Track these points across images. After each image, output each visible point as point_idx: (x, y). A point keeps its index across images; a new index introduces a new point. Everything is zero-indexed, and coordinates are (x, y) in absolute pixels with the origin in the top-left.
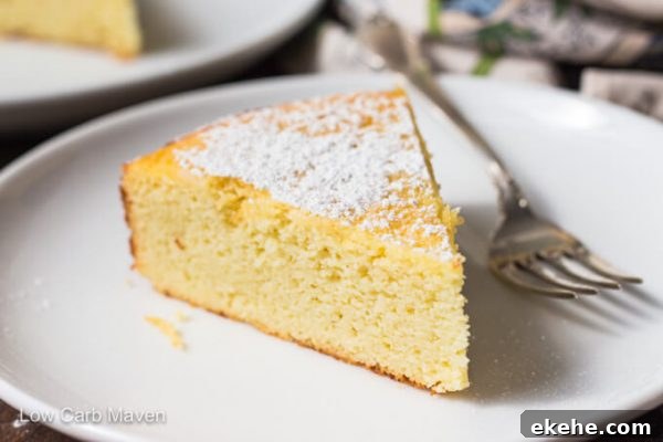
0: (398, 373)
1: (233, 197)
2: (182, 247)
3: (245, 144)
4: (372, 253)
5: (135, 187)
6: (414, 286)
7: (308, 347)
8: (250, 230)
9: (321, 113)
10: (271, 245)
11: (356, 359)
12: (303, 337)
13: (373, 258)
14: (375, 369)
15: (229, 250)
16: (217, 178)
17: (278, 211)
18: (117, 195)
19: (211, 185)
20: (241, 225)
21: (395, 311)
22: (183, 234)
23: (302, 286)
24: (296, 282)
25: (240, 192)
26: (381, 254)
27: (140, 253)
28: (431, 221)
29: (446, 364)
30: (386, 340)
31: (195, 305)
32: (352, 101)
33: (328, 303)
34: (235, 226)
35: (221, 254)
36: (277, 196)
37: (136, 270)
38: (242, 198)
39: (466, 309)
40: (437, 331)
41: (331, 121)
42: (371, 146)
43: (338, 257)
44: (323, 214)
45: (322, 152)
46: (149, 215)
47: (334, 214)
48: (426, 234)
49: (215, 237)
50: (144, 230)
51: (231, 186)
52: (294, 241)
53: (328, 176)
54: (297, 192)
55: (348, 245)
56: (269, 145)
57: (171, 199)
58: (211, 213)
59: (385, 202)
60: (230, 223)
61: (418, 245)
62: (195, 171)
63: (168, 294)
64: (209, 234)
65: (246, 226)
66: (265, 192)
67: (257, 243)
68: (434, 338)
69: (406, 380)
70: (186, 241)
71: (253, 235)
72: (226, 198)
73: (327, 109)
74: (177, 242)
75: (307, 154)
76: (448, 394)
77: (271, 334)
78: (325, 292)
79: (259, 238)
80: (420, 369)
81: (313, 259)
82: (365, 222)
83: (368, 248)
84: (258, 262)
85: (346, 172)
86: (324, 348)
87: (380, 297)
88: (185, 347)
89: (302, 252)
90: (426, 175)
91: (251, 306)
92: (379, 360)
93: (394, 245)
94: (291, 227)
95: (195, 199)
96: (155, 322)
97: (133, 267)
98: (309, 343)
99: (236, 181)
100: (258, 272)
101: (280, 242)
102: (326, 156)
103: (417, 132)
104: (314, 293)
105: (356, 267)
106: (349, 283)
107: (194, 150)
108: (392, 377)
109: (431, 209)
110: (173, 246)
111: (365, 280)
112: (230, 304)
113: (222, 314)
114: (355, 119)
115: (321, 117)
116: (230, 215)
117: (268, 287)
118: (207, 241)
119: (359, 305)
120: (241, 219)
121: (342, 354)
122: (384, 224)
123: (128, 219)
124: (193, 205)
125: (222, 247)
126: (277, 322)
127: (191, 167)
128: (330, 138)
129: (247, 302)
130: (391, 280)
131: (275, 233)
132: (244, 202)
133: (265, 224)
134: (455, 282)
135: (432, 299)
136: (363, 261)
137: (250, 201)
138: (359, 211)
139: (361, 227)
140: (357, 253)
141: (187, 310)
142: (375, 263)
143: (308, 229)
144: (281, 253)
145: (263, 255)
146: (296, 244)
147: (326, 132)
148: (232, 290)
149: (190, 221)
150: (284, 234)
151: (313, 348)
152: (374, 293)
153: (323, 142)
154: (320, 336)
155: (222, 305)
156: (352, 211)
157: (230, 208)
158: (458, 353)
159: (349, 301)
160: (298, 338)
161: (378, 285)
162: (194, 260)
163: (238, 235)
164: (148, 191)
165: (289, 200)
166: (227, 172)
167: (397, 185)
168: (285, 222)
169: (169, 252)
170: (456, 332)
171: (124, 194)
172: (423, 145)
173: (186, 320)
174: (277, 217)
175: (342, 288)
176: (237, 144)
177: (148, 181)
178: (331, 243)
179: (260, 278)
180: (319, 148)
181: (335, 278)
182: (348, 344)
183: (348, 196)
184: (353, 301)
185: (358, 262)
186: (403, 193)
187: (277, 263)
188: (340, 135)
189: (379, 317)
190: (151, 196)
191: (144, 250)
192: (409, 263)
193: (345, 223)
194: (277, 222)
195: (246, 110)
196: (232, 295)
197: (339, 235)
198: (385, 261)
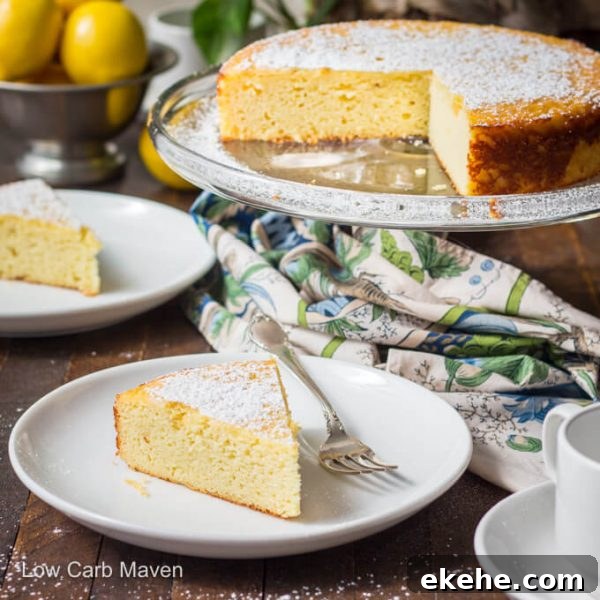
0: (263, 509)
1: (179, 413)
2: (148, 442)
3: (186, 386)
4: (253, 442)
5: (123, 407)
6: (274, 459)
7: (216, 496)
8: (187, 431)
9: (228, 371)
10: (198, 439)
11: (242, 502)
12: (213, 491)
13: (252, 445)
14: (251, 507)
15: (175, 443)
16: (171, 402)
17: (203, 421)
18: (112, 411)
19: (167, 406)
20: (182, 428)
21: (263, 473)
22: (149, 434)
23: (214, 461)
24: (211, 460)
25: (183, 411)
26: (257, 442)
27: (122, 446)
28: (284, 427)
29: (289, 501)
30: (259, 490)
31: (153, 476)
32: (245, 365)
33: (228, 470)
34: (178, 429)
35: (170, 445)
36: (203, 412)
37: (118, 457)
38: (183, 414)
39: (300, 471)
40: (285, 483)
41: (233, 375)
42: (254, 389)
43: (235, 445)
44: (228, 422)
46: (129, 423)
47: (233, 421)
48: (280, 434)
49: (167, 435)
50: (126, 432)
51: (178, 407)
52: (211, 437)
53: (231, 403)
54: (214, 410)
55: (240, 438)
56: (198, 387)
57: (143, 414)
58: (166, 422)
59: (260, 418)
60: (176, 428)
61: (276, 438)
62: (158, 399)
63: (137, 470)
64: (164, 434)
65: (185, 429)
66: (197, 410)
67: (190, 438)
68: (283, 487)
69: (268, 512)
70: (150, 438)
71: (188, 434)
72: (175, 413)
73: (231, 369)
74: (145, 438)
75: (219, 392)
76: (290, 519)
77: (195, 490)
78: (226, 464)
79: (191, 435)
80: (275, 505)
81: (220, 446)
82: (249, 426)
83: (251, 439)
84: (191, 449)
85: (240, 402)
86: (225, 496)
87: (256, 466)
88: (149, 495)
89: (215, 442)
90: (283, 405)
91: (185, 475)
92: (254, 501)
93: (264, 437)
94: (209, 429)
95: (157, 414)
96: (130, 482)
97: (117, 454)
98: (216, 494)
99: (181, 404)
100: (190, 454)
101: (203, 437)
102: (229, 393)
103: (280, 383)
104: (221, 465)
105: (244, 450)
106: (240, 459)
107: (157, 388)
108: (260, 510)
109: (284, 421)
110: (142, 441)
111: (248, 457)
112: (173, 474)
113: (168, 480)
114: (246, 375)
115: (227, 374)
116: (176, 423)
117: (196, 463)
118: (163, 438)
119: (244, 471)
120: (182, 425)
121: (234, 500)
122: (259, 427)
123: (116, 426)
124: (155, 418)
125: (170, 442)
126: (199, 483)
127: (156, 396)
128: (232, 384)
129: (183, 472)
130: (261, 456)
131: (201, 433)
132: (185, 417)
133: (195, 428)
134: (294, 457)
135: (282, 466)
136: (247, 447)
137: (189, 415)
138: (246, 421)
139: (247, 429)
140: (244, 443)
141: (148, 477)
142: (254, 447)
143: (219, 430)
144: (204, 443)
145: (193, 445)
147: (231, 381)
148: (174, 466)
149: (153, 426)
150: (206, 433)
151: (218, 497)
152: (253, 464)
153: (228, 386)
154: (222, 490)
155: (168, 474)
156: (242, 421)
157: (176, 419)
158: (295, 495)
159: (239, 470)
160: (210, 491)
161: (254, 459)
162: (154, 449)
163: (180, 434)
164: (130, 410)
165: (209, 415)
166: (176, 399)
167: (268, 410)
168: (207, 426)
169: (140, 445)
170: (294, 483)
171: (115, 411)
172: (283, 390)
173: (147, 482)
174: (203, 423)
175: (236, 462)
176: (180, 385)
177: (131, 404)
178: (230, 437)
179: (191, 458)
180: (225, 390)
181: (232, 457)
182: (238, 493)
183: (241, 413)
184: (241, 469)
185: (244, 447)
186: (271, 413)
187: (202, 449)
188: (238, 383)
189: (255, 477)
190: (131, 413)
191: (125, 443)
192: (271, 447)
193: (238, 427)
194: (202, 426)
195: (185, 369)
196: (174, 469)
197: (235, 433)
198: (257, 447)
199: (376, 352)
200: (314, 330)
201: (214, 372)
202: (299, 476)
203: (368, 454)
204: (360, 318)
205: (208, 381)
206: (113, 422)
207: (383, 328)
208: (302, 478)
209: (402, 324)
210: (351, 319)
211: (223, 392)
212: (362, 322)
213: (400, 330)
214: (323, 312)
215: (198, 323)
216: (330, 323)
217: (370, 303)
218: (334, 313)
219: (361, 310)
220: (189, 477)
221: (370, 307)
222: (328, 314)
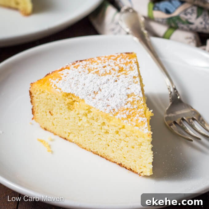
0: (128, 167)
1: (71, 100)
2: (52, 115)
3: (76, 79)
4: (120, 127)
5: (35, 92)
6: (135, 140)
7: (97, 154)
8: (77, 112)
9: (104, 65)
10: (84, 119)
11: (113, 160)
12: (95, 151)
13: (121, 128)
14: (120, 165)
15: (69, 118)
16: (66, 93)
17: (87, 108)
19: (63, 95)
20: (74, 110)
21: (127, 147)
22: (52, 110)
23: (95, 134)
24: (93, 132)
25: (74, 99)
26: (124, 127)
27: (35, 114)
28: (141, 116)
29: (145, 166)
30: (125, 156)
31: (55, 134)
32: (116, 59)
33: (104, 141)
34: (71, 110)
35: (66, 119)
37: (34, 120)
38: (74, 101)
39: (152, 149)
40: (142, 156)
41: (108, 69)
43: (108, 126)
45: (104, 84)
46: (40, 102)
48: (140, 121)
49: (64, 113)
50: (38, 106)
51: (71, 96)
52: (93, 118)
53: (106, 94)
54: (94, 101)
55: (112, 123)
57: (48, 97)
58: (63, 105)
59: (126, 107)
61: (136, 126)
62: (58, 90)
63: (45, 129)
64: (62, 112)
66: (83, 100)
67: (80, 118)
68: (141, 157)
69: (131, 170)
70: (53, 112)
71: (78, 114)
72: (68, 101)
73: (107, 64)
74: (50, 112)
75: (99, 84)
76: (146, 176)
77: (83, 148)
78: (103, 137)
79: (80, 116)
80: (136, 167)
81: (99, 126)
82: (118, 115)
83: (119, 125)
84: (80, 124)
85: (112, 93)
86: (102, 155)
87: (123, 141)
88: (52, 152)
89: (96, 123)
91: (76, 138)
92: (121, 162)
93: (128, 125)
94: (92, 114)
95: (57, 99)
96: (41, 141)
98: (97, 153)
99: (73, 95)
100: (79, 127)
101: (88, 118)
102: (106, 85)
103: (140, 75)
104: (99, 136)
105: (114, 131)
106: (112, 135)
107: (57, 80)
108: (126, 168)
109: (142, 110)
110: (48, 113)
111: (117, 135)
112: (68, 136)
113: (65, 139)
114: (117, 68)
115: (104, 67)
116: (70, 106)
117: (82, 132)
118: (61, 114)
119: (115, 143)
120: (74, 108)
121: (109, 158)
122: (125, 116)
123: (31, 102)
124: (56, 101)
125: (66, 117)
127: (56, 88)
128: (107, 77)
129: (75, 136)
130: (127, 136)
131: (86, 115)
133: (82, 112)
134: (148, 140)
135: (140, 145)
136: (117, 129)
138: (116, 110)
139: (117, 117)
140: (115, 126)
141: (53, 136)
142: (121, 130)
143: (98, 116)
144: (88, 122)
145: (81, 121)
146: (94, 119)
147: (106, 74)
148: (70, 132)
149: (55, 106)
150: (89, 116)
151: (98, 155)
152: (121, 140)
153: (105, 79)
154: (101, 151)
155: (66, 136)
156: (114, 110)
157: (70, 104)
158: (149, 163)
159: (112, 141)
160: (93, 151)
161: (121, 137)
162: (56, 119)
163: (72, 113)
164: (40, 94)
165: (91, 104)
166: (69, 91)
168: (90, 112)
169: (47, 115)
170: (148, 157)
171: (31, 93)
172: (141, 81)
173: (52, 140)
174: (87, 110)
175: (109, 136)
177: (40, 91)
178: (106, 121)
179: (80, 129)
180: (103, 82)
181: (107, 132)
182: (111, 155)
184: (113, 142)
185: (115, 129)
186: (132, 103)
187: (87, 125)
188: (111, 76)
189: (122, 148)
191: (37, 113)
192: (133, 132)
197: (108, 119)
198: (124, 130)
199: (198, 38)
206: (30, 99)
210: (183, 17)
211: (101, 84)
214: (164, 10)
216: (169, 19)
217: (195, 5)
218: (171, 11)
221: (195, 9)
222: (167, 12)
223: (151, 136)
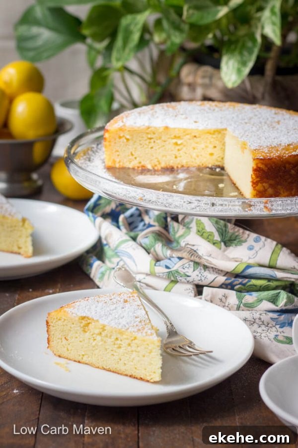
0: (139, 377)
1: (86, 322)
2: (67, 340)
3: (88, 307)
4: (133, 338)
5: (52, 320)
6: (145, 348)
7: (109, 371)
8: (91, 333)
9: (111, 298)
10: (99, 338)
11: (125, 373)
13: (132, 340)
14: (131, 376)
15: (84, 340)
16: (82, 317)
18: (45, 323)
19: (79, 319)
20: (89, 332)
21: (139, 356)
22: (68, 335)
23: (108, 351)
24: (106, 349)
25: (89, 321)
26: (135, 338)
27: (51, 343)
28: (149, 329)
29: (154, 372)
30: (136, 367)
31: (70, 360)
32: (120, 295)
33: (117, 355)
34: (86, 332)
35: (81, 342)
36: (101, 322)
37: (49, 349)
38: (89, 323)
39: (162, 355)
40: (152, 362)
41: (115, 301)
42: (129, 308)
43: (121, 340)
44: (117, 327)
45: (113, 310)
46: (56, 329)
47: (120, 327)
48: (149, 332)
49: (79, 336)
50: (53, 335)
51: (86, 319)
52: (106, 336)
53: (117, 316)
54: (107, 321)
55: (125, 336)
56: (96, 307)
57: (64, 324)
58: (79, 328)
59: (135, 324)
60: (85, 331)
61: (146, 336)
62: (74, 315)
63: (60, 356)
64: (77, 335)
65: (90, 332)
66: (97, 321)
67: (94, 337)
68: (151, 364)
69: (141, 379)
70: (68, 338)
71: (92, 335)
72: (84, 322)
73: (113, 297)
74: (65, 338)
75: (109, 310)
76: (155, 383)
77: (96, 367)
78: (116, 352)
79: (94, 335)
80: (146, 375)
81: (112, 342)
82: (130, 329)
83: (131, 337)
84: (94, 344)
85: (122, 316)
86: (115, 370)
87: (134, 353)
88: (70, 371)
89: (109, 339)
90: (146, 317)
91: (90, 358)
92: (133, 373)
93: (139, 335)
94: (106, 332)
95: (73, 324)
96: (58, 364)
97: (48, 348)
98: (109, 369)
99: (88, 318)
100: (93, 347)
101: (102, 337)
102: (114, 311)
103: (142, 304)
104: (112, 352)
106: (124, 348)
107: (72, 308)
108: (137, 378)
109: (149, 326)
110: (63, 339)
111: (130, 347)
112: (82, 358)
113: (79, 362)
114: (122, 300)
115: (111, 300)
116: (85, 328)
117: (97, 351)
118: (76, 338)
119: (127, 355)
120: (88, 330)
121: (120, 372)
122: (136, 330)
123: (47, 331)
124: (73, 326)
125: (81, 339)
126: (99, 363)
127: (73, 313)
128: (115, 306)
130: (138, 347)
131: (100, 334)
132: (90, 325)
133: (97, 331)
134: (158, 346)
135: (150, 353)
136: (128, 341)
137: (93, 324)
138: (127, 326)
139: (128, 331)
140: (127, 339)
141: (68, 361)
142: (133, 341)
144: (102, 340)
145: (95, 341)
146: (107, 337)
147: (113, 304)
148: (83, 353)
149: (70, 331)
150: (103, 334)
151: (111, 371)
152: (132, 351)
153: (113, 307)
154: (113, 366)
155: (80, 359)
156: (125, 326)
157: (85, 326)
158: (159, 368)
159: (124, 355)
160: (106, 368)
161: (134, 349)
162: (71, 344)
163: (87, 335)
164: (57, 321)
165: (106, 323)
166: (84, 315)
167: (138, 320)
168: (104, 330)
169: (62, 342)
170: (158, 362)
171: (47, 322)
172: (145, 309)
173: (68, 364)
174: (102, 328)
175: (121, 350)
176: (85, 307)
177: (57, 318)
178: (119, 336)
180: (112, 309)
181: (120, 347)
182: (123, 369)
183: (123, 322)
184: (125, 354)
185: (127, 342)
186: (140, 322)
187: (101, 343)
188: (118, 305)
189: (133, 359)
190: (57, 323)
191: (53, 341)
192: (144, 341)
193: (123, 330)
194: (101, 330)
195: (85, 297)
196: (83, 355)
197: (121, 333)
198: (136, 341)
199: (196, 289)
200: (159, 277)
201: (103, 299)
202: (161, 357)
203: (191, 345)
204: (186, 270)
205: (100, 304)
206: (46, 329)
207: (200, 275)
208: (162, 359)
209: (210, 273)
210: (181, 270)
211: (110, 310)
212: (188, 272)
213: (209, 276)
214: (164, 266)
215: (90, 273)
216: (169, 272)
217: (192, 261)
218: (171, 267)
219: (187, 265)
220: (93, 360)
221: (192, 263)
222: (167, 267)
223: (160, 342)
